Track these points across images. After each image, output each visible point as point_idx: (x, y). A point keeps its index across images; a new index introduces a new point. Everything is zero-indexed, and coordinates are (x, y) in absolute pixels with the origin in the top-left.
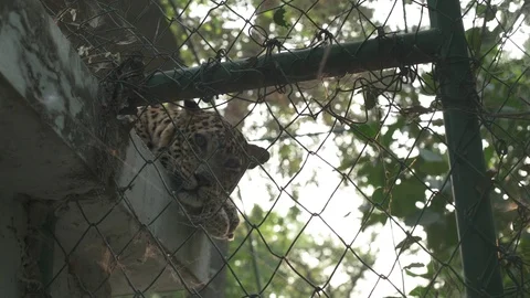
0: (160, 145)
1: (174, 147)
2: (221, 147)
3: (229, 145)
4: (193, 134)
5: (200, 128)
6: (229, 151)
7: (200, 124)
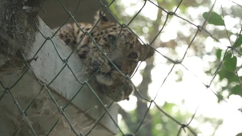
0: (82, 44)
1: (92, 44)
2: (127, 43)
3: (131, 42)
4: (107, 35)
5: (111, 31)
6: (131, 46)
7: (111, 29)
